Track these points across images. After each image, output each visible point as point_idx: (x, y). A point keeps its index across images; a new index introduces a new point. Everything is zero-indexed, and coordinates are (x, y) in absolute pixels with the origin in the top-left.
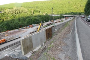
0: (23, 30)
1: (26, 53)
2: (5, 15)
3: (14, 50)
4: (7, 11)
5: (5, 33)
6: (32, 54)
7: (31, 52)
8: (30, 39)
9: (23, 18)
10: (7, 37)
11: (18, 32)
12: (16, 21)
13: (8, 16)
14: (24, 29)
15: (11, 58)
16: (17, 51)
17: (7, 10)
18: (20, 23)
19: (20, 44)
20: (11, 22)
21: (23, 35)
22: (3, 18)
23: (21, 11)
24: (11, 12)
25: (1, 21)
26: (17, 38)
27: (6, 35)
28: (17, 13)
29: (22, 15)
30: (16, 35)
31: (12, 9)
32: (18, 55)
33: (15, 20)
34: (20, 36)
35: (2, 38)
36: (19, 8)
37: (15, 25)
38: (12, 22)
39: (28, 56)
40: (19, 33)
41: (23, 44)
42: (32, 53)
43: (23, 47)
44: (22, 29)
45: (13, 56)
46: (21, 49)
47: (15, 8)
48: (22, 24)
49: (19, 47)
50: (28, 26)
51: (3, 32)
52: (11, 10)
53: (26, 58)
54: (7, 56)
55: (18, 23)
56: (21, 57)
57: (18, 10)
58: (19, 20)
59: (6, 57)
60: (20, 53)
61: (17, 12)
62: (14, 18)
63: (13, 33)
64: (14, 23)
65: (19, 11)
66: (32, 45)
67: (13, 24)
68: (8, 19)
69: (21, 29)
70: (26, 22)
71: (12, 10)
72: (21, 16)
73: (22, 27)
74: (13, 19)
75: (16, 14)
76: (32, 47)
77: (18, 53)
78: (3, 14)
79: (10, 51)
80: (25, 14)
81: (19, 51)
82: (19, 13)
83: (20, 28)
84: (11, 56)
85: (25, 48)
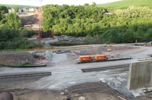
0: (139, 48)
1: (133, 87)
2: (113, 19)
3: (116, 77)
4: (118, 12)
5: (108, 45)
6: (144, 94)
7: (142, 89)
8: (147, 66)
9: (143, 25)
10: (110, 52)
11: (129, 48)
12: (130, 30)
13: (118, 20)
14: (141, 45)
15: (108, 86)
16: (119, 78)
17: (117, 10)
18: (136, 34)
19: (128, 70)
20: (121, 31)
21: (136, 55)
22: (110, 22)
23: (141, 13)
24: (124, 13)
25: (107, 26)
26: (125, 57)
27: (108, 50)
28: (134, 17)
29: (142, 21)
30: (125, 54)
31: (126, 8)
32: (119, 86)
33: (128, 28)
34: (131, 56)
35: (103, 52)
36: (139, 8)
37: (126, 36)
38: (123, 30)
39: (136, 95)
40: (130, 51)
41: (132, 70)
42: (145, 91)
43: (132, 75)
44: (137, 45)
45: (111, 84)
46: (127, 78)
47: (132, 8)
48: (139, 37)
49: (124, 74)
50: (149, 42)
51: (105, 45)
52: (123, 11)
53: (132, 97)
54: (103, 81)
55: (133, 34)
56: (123, 90)
57: (136, 12)
58: (136, 28)
59: (101, 81)
60: (124, 83)
61: (133, 14)
62: (127, 24)
63: (120, 49)
64: (126, 33)
65: (137, 14)
66: (149, 78)
67: (124, 34)
68: (117, 25)
69: (135, 45)
70: (146, 35)
71: (126, 11)
72: (140, 21)
73: (138, 42)
74: (125, 26)
75: (131, 17)
76: (149, 81)
77: (120, 83)
78: (110, 17)
79: (109, 75)
80: (148, 20)
81: (122, 80)
82: (138, 16)
83: (134, 42)
84: (109, 84)
85: (134, 79)
